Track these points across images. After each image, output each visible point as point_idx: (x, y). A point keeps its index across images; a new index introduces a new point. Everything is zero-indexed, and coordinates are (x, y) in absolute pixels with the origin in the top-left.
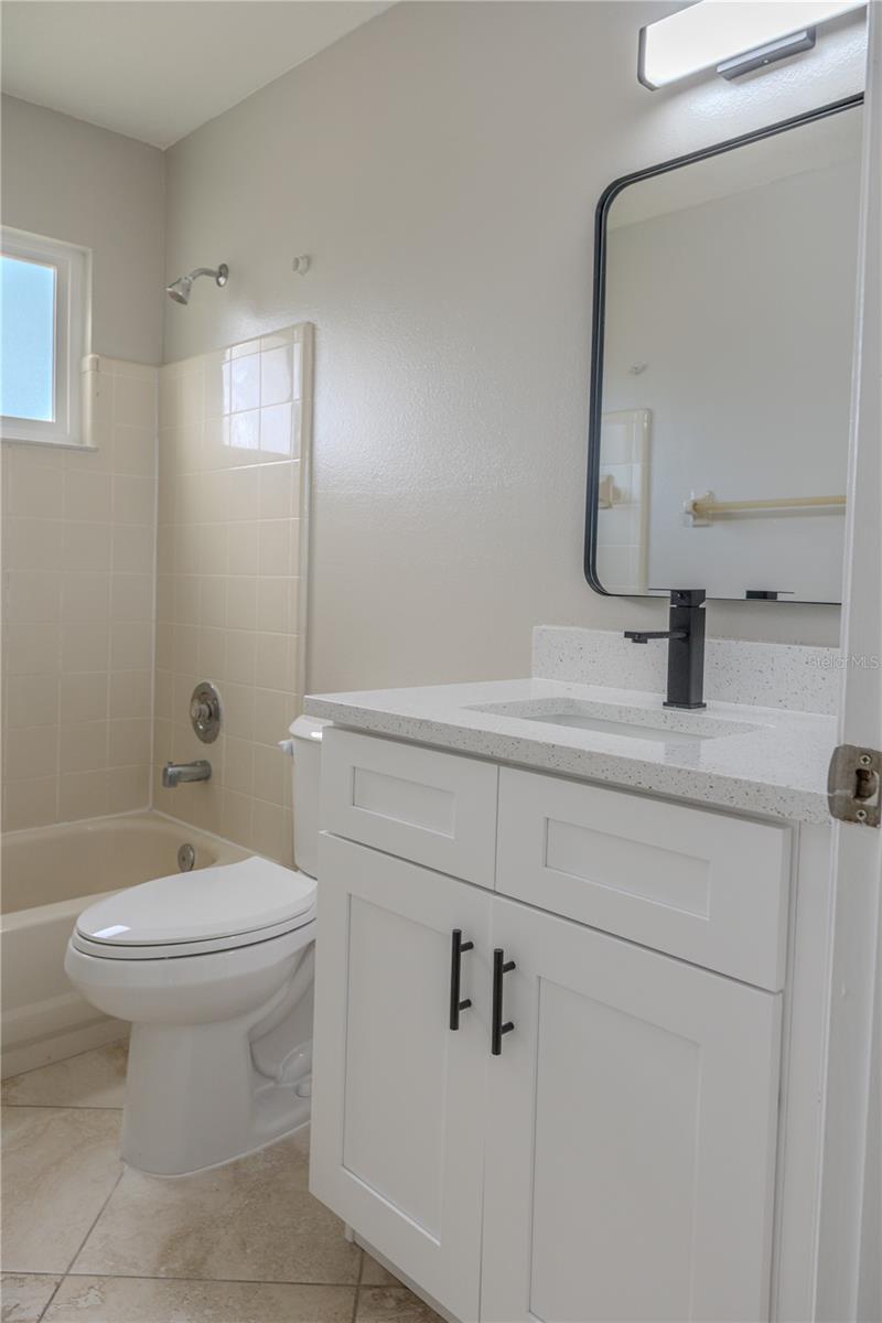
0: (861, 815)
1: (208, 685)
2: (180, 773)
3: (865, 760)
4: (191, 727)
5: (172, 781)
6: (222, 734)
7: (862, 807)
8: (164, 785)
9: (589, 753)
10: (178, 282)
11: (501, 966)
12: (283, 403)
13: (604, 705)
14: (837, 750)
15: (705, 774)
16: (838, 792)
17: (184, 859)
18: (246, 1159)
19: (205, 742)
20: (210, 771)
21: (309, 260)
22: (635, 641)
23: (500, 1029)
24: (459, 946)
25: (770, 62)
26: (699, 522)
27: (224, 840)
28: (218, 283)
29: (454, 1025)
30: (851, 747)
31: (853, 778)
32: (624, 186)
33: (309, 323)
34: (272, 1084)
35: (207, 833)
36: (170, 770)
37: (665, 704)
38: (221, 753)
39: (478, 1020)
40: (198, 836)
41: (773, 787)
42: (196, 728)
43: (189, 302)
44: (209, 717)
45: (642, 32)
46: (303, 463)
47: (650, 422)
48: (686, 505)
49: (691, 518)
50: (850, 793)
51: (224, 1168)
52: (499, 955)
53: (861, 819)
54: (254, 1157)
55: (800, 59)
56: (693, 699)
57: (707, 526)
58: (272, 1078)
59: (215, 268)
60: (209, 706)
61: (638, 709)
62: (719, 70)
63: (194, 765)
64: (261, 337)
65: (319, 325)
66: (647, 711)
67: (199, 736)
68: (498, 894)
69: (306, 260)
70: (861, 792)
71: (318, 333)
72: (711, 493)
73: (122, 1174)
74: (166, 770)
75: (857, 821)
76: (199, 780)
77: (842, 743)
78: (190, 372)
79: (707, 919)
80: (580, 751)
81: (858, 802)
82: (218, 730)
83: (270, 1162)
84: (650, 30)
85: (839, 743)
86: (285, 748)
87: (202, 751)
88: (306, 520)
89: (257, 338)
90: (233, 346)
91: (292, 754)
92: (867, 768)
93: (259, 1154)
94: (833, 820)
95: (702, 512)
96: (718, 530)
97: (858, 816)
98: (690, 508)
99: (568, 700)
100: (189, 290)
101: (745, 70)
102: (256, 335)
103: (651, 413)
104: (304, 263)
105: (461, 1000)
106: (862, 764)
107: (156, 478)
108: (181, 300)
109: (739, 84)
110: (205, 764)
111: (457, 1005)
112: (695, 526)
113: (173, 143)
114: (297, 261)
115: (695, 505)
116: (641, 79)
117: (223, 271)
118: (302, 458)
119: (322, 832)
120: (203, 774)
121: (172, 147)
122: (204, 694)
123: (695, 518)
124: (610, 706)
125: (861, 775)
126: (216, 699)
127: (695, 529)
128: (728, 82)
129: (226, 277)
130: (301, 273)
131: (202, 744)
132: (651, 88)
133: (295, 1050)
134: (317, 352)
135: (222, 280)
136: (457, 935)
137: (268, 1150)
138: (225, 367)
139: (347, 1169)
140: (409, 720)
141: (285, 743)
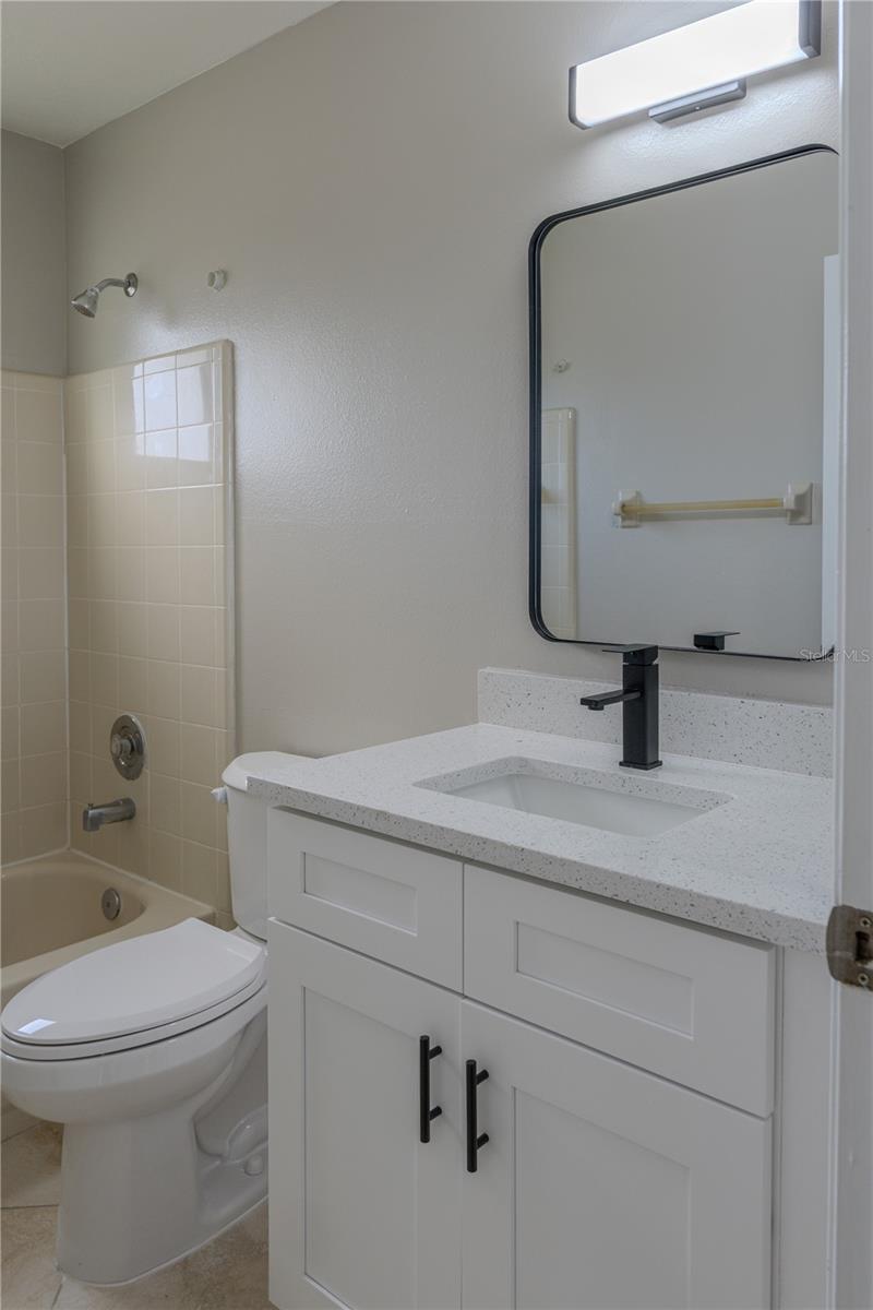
0: (863, 979)
1: (130, 719)
2: (101, 814)
3: (865, 923)
4: (112, 762)
5: (92, 823)
6: (146, 771)
7: (864, 971)
8: (85, 828)
9: (561, 860)
10: (84, 293)
11: (475, 1076)
12: (201, 424)
13: (559, 765)
14: (835, 910)
15: (685, 891)
16: (838, 953)
17: (108, 905)
18: (196, 1254)
19: (128, 778)
20: (135, 809)
21: (225, 275)
22: (591, 708)
23: (475, 1142)
24: (428, 1052)
25: (701, 109)
26: (627, 523)
27: (151, 883)
28: (127, 293)
29: (425, 1137)
30: (851, 909)
31: (853, 939)
32: (557, 223)
33: (227, 341)
34: (218, 1163)
35: (133, 876)
36: (90, 812)
37: (621, 764)
38: (145, 790)
39: (451, 1132)
40: (125, 880)
41: (757, 910)
42: (117, 763)
43: (96, 315)
44: (131, 750)
45: (572, 71)
46: (225, 488)
47: (575, 422)
48: (615, 506)
49: (620, 519)
50: (850, 955)
51: (173, 1268)
52: (471, 1066)
53: (863, 983)
54: (204, 1252)
55: (732, 108)
56: (650, 759)
57: (636, 527)
58: (220, 1156)
59: (123, 278)
60: (131, 741)
61: (594, 771)
62: (651, 113)
63: (116, 804)
64: (177, 353)
65: (239, 343)
66: (604, 775)
67: (121, 774)
68: (466, 997)
69: (222, 275)
70: (861, 955)
71: (237, 352)
72: (638, 493)
73: (61, 1286)
74: (86, 813)
75: (859, 985)
76: (122, 820)
77: (840, 903)
78: (98, 386)
79: (691, 1038)
80: (551, 857)
81: (859, 965)
82: (142, 766)
83: (221, 1256)
84: (580, 69)
85: (837, 900)
86: (219, 798)
87: (123, 788)
88: (231, 546)
89: (170, 354)
90: (145, 360)
91: (226, 803)
92: (867, 931)
93: (209, 1247)
94: (832, 980)
95: (631, 514)
96: (647, 532)
97: (860, 981)
98: (618, 510)
99: (521, 759)
100: (95, 302)
101: (676, 115)
102: (171, 350)
103: (575, 413)
104: (220, 278)
105: (431, 1108)
106: (862, 927)
107: (65, 496)
108: (88, 314)
109: (671, 127)
110: (128, 802)
111: (428, 1114)
112: (624, 527)
113: (71, 142)
114: (212, 276)
115: (623, 506)
116: (572, 119)
117: (132, 280)
118: (224, 482)
119: (271, 919)
120: (127, 812)
121: (72, 145)
122: (124, 728)
123: (624, 519)
124: (566, 767)
125: (862, 937)
126: (138, 732)
127: (626, 530)
128: (660, 126)
129: (136, 287)
130: (216, 288)
131: (125, 780)
132: (583, 127)
133: (242, 1122)
134: (238, 373)
135: (131, 290)
136: (424, 1042)
137: (218, 1241)
138: (137, 384)
139: (310, 1277)
140: (365, 810)
141: (218, 791)
